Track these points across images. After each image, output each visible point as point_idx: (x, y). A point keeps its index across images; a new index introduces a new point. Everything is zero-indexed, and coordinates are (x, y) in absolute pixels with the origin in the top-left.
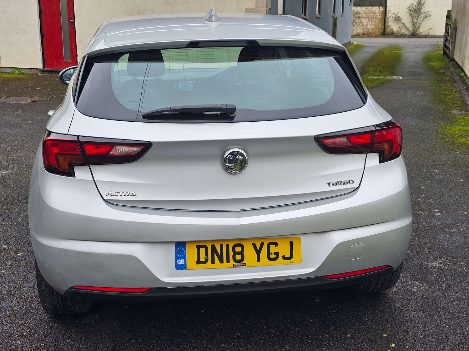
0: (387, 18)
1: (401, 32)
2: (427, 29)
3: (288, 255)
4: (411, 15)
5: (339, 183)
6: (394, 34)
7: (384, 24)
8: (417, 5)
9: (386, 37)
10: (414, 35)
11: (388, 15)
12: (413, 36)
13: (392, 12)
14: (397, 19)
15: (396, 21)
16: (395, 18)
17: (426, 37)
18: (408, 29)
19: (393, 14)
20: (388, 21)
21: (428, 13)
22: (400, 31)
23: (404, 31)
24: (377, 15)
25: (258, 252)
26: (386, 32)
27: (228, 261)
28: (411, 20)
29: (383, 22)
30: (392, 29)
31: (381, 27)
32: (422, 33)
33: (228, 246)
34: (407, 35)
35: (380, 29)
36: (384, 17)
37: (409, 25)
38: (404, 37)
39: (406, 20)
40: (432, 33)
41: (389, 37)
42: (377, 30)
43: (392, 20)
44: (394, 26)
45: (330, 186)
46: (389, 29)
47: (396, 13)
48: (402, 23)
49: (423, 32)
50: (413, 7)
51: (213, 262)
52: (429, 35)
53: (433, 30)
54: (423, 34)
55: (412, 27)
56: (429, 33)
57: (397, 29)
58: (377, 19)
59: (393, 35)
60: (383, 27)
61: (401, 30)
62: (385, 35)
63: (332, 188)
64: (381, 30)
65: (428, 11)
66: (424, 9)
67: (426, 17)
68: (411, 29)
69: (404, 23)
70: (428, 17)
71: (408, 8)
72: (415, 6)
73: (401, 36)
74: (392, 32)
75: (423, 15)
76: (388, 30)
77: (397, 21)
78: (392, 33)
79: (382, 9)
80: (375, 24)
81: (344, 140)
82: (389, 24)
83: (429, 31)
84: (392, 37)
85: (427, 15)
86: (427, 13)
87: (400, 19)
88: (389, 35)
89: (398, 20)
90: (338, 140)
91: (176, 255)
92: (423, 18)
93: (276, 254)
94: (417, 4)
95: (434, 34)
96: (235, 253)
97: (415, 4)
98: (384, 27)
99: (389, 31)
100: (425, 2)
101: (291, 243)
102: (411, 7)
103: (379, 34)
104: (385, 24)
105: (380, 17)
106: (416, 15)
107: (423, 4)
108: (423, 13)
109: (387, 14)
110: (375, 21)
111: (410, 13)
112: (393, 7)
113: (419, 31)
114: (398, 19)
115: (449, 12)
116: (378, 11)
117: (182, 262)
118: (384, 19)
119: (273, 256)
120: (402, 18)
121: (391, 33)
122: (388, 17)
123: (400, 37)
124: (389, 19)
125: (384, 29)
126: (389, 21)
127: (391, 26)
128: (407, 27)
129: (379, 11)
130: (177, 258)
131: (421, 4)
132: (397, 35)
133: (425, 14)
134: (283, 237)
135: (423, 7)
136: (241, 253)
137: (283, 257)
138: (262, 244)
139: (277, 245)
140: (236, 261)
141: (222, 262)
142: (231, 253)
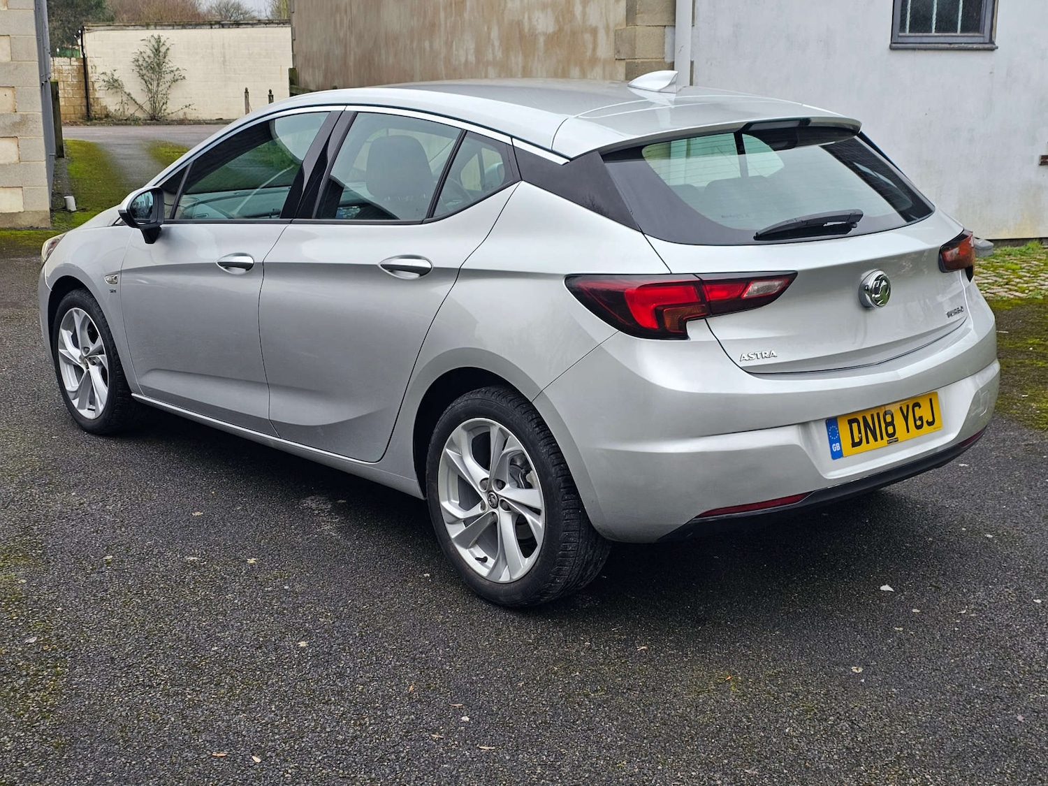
0: (90, 84)
1: (126, 113)
2: (181, 107)
3: (930, 420)
4: (142, 76)
5: (955, 312)
6: (111, 117)
7: (85, 95)
8: (152, 55)
9: (95, 125)
10: (155, 119)
11: (93, 76)
12: (154, 121)
13: (100, 70)
14: (114, 85)
15: (112, 89)
16: (109, 82)
17: (182, 122)
18: (141, 107)
19: (103, 73)
20: (94, 90)
21: (178, 72)
22: (124, 112)
23: (131, 110)
24: (67, 77)
25: (906, 419)
26: (93, 114)
27: (882, 438)
28: (144, 86)
29: (83, 93)
30: (106, 108)
31: (79, 102)
32: (170, 115)
33: (878, 415)
34: (140, 119)
35: (79, 108)
36: (84, 80)
37: (142, 98)
38: (135, 124)
39: (133, 85)
40: (192, 115)
41: (102, 125)
42: (72, 109)
43: (102, 88)
44: (108, 101)
45: (949, 316)
46: (99, 107)
47: (109, 72)
48: (125, 92)
49: (172, 113)
50: (144, 60)
51: (868, 442)
52: (186, 119)
53: (193, 108)
54: (174, 117)
55: (148, 102)
56: (185, 113)
57: (117, 108)
58: (69, 85)
59: (110, 120)
60: (85, 103)
61: (126, 110)
62: (91, 120)
63: (951, 320)
64: (81, 109)
65: (178, 69)
66: (171, 64)
67: (176, 81)
68: (147, 107)
69: (129, 95)
70: (179, 82)
71: (133, 62)
72: (149, 57)
73: (128, 122)
74: (106, 113)
75: (169, 77)
76: (96, 109)
77: (114, 90)
78: (107, 116)
79: (76, 63)
80: (66, 96)
82: (97, 95)
83: (186, 110)
84: (109, 124)
85: (175, 77)
86: (176, 73)
87: (119, 85)
88: (101, 119)
89: (116, 88)
91: (829, 438)
92: (169, 84)
93: (921, 418)
94: (153, 52)
95: (197, 117)
96: (887, 425)
97: (149, 52)
98: (88, 103)
99: (99, 112)
100: (168, 49)
101: (931, 400)
102: (141, 59)
103: (79, 118)
104: (87, 97)
105: (75, 81)
106: (153, 77)
107: (165, 54)
108: (168, 71)
109: (90, 75)
110: (64, 89)
111: (141, 72)
112: (102, 59)
113: (165, 110)
114: (116, 84)
115: (293, 72)
116: (67, 68)
117: (836, 447)
118: (83, 84)
119: (919, 423)
120: (124, 84)
121: (103, 116)
122: (93, 80)
123: (126, 124)
124: (96, 86)
125: (88, 106)
126: (96, 90)
127: (100, 100)
128: (138, 102)
129: (70, 67)
130: (831, 442)
131: (161, 54)
132: (119, 120)
133: (173, 74)
134: (922, 396)
135: (166, 60)
136: (892, 423)
137: (927, 422)
138: (908, 406)
139: (920, 407)
140: (889, 435)
141: (876, 440)
142: (883, 426)
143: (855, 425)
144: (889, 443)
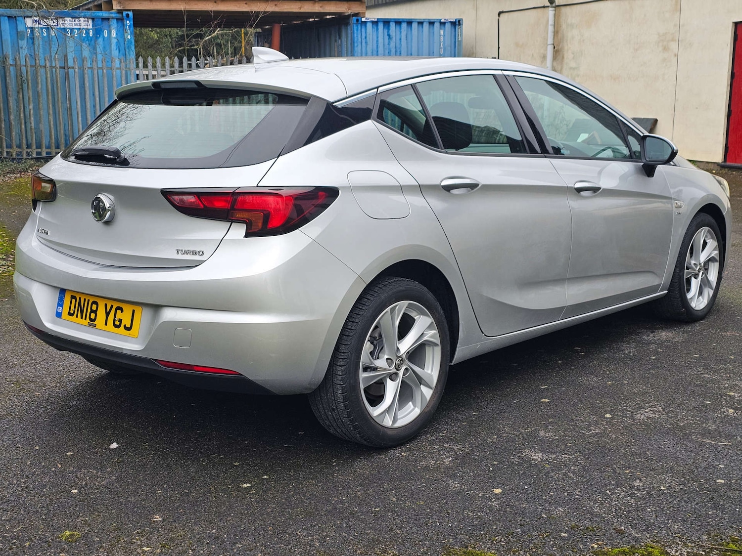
5: (187, 252)
25: (108, 314)
27: (85, 319)
33: (89, 301)
45: (178, 253)
51: (77, 317)
63: (180, 257)
81: (191, 199)
90: (185, 198)
91: (58, 302)
93: (120, 321)
96: (92, 311)
101: (134, 311)
117: (60, 309)
119: (117, 323)
130: (58, 304)
134: (128, 303)
136: (95, 312)
137: (125, 326)
138: (112, 306)
139: (122, 311)
140: (91, 319)
141: (82, 318)
142: (89, 310)
143: (74, 301)
144: (90, 325)
